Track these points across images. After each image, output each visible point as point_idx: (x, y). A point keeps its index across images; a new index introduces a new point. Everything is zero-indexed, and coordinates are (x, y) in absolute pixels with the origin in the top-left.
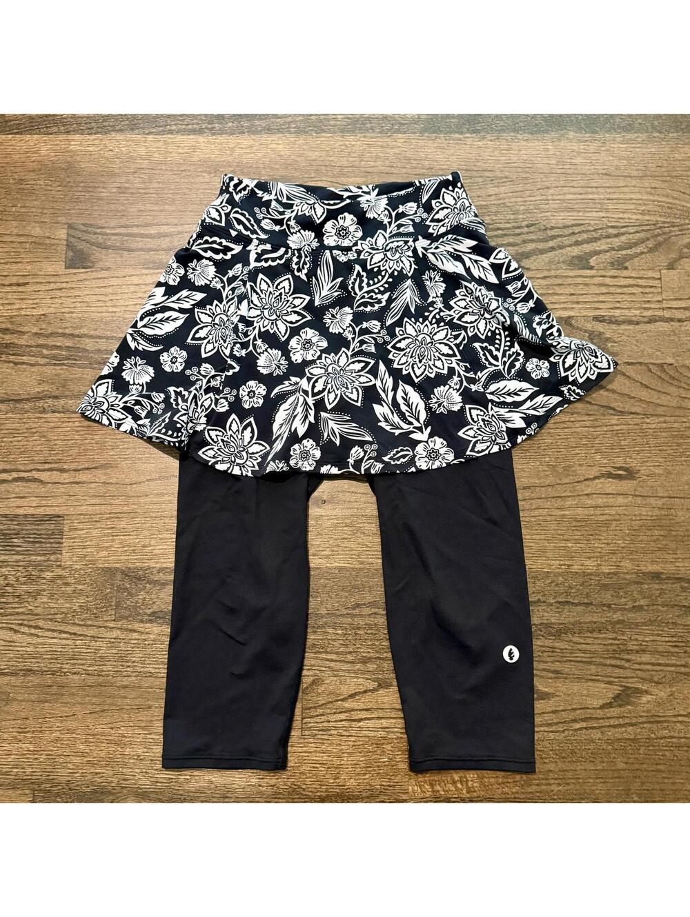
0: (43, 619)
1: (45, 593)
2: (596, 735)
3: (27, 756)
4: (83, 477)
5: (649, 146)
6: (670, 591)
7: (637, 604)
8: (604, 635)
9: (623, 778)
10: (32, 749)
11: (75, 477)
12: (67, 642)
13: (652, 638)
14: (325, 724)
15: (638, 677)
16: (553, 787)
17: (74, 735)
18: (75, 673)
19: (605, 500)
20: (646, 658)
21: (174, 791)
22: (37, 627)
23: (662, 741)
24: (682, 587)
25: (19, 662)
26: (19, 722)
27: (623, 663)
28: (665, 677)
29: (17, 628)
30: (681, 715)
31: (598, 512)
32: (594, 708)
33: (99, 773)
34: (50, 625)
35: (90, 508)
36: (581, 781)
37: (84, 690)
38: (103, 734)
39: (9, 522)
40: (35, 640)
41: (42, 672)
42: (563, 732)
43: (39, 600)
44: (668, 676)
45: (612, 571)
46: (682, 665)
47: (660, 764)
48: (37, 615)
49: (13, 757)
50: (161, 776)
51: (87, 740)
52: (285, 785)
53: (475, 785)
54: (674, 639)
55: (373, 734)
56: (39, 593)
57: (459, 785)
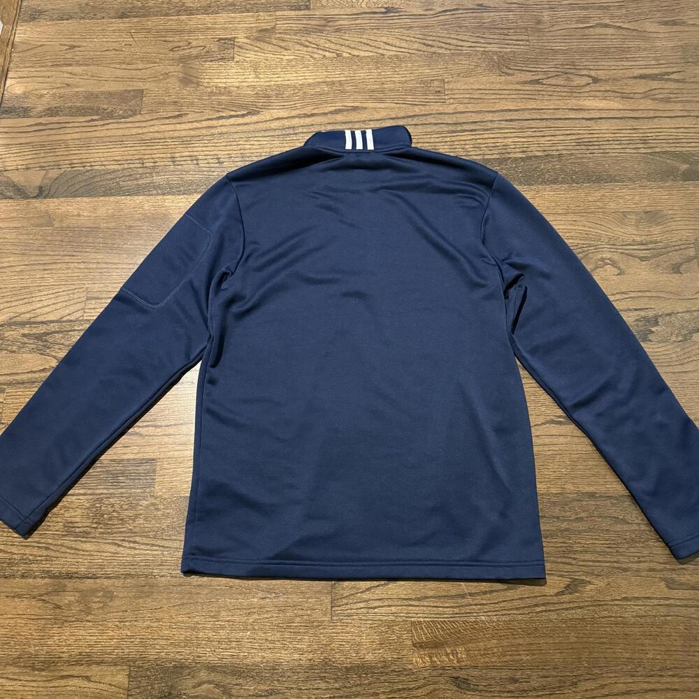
0: (140, 536)
1: (141, 517)
2: (553, 616)
3: (126, 640)
4: (171, 430)
5: (570, 193)
6: (603, 506)
7: (579, 516)
8: (555, 540)
9: (575, 649)
10: (129, 634)
11: (166, 431)
12: (157, 552)
13: (591, 542)
14: (349, 611)
15: (582, 571)
16: (523, 657)
17: (161, 623)
18: (162, 576)
19: (550, 440)
20: (588, 557)
21: (236, 665)
22: (135, 542)
23: (604, 620)
24: (611, 503)
25: (121, 569)
26: (120, 614)
27: (570, 561)
28: (602, 571)
29: (120, 543)
30: (617, 600)
31: (546, 448)
32: (551, 596)
33: (180, 652)
34: (145, 540)
35: (176, 453)
36: (543, 652)
37: (168, 589)
38: (182, 622)
39: (117, 465)
40: (133, 552)
41: (138, 576)
42: (528, 614)
43: (137, 522)
44: (605, 570)
45: (558, 492)
46: (615, 562)
47: (603, 638)
48: (135, 533)
49: (115, 640)
50: (226, 653)
51: (170, 627)
52: (319, 659)
53: (463, 656)
54: (608, 542)
55: (385, 618)
56: (137, 516)
57: (451, 657)
